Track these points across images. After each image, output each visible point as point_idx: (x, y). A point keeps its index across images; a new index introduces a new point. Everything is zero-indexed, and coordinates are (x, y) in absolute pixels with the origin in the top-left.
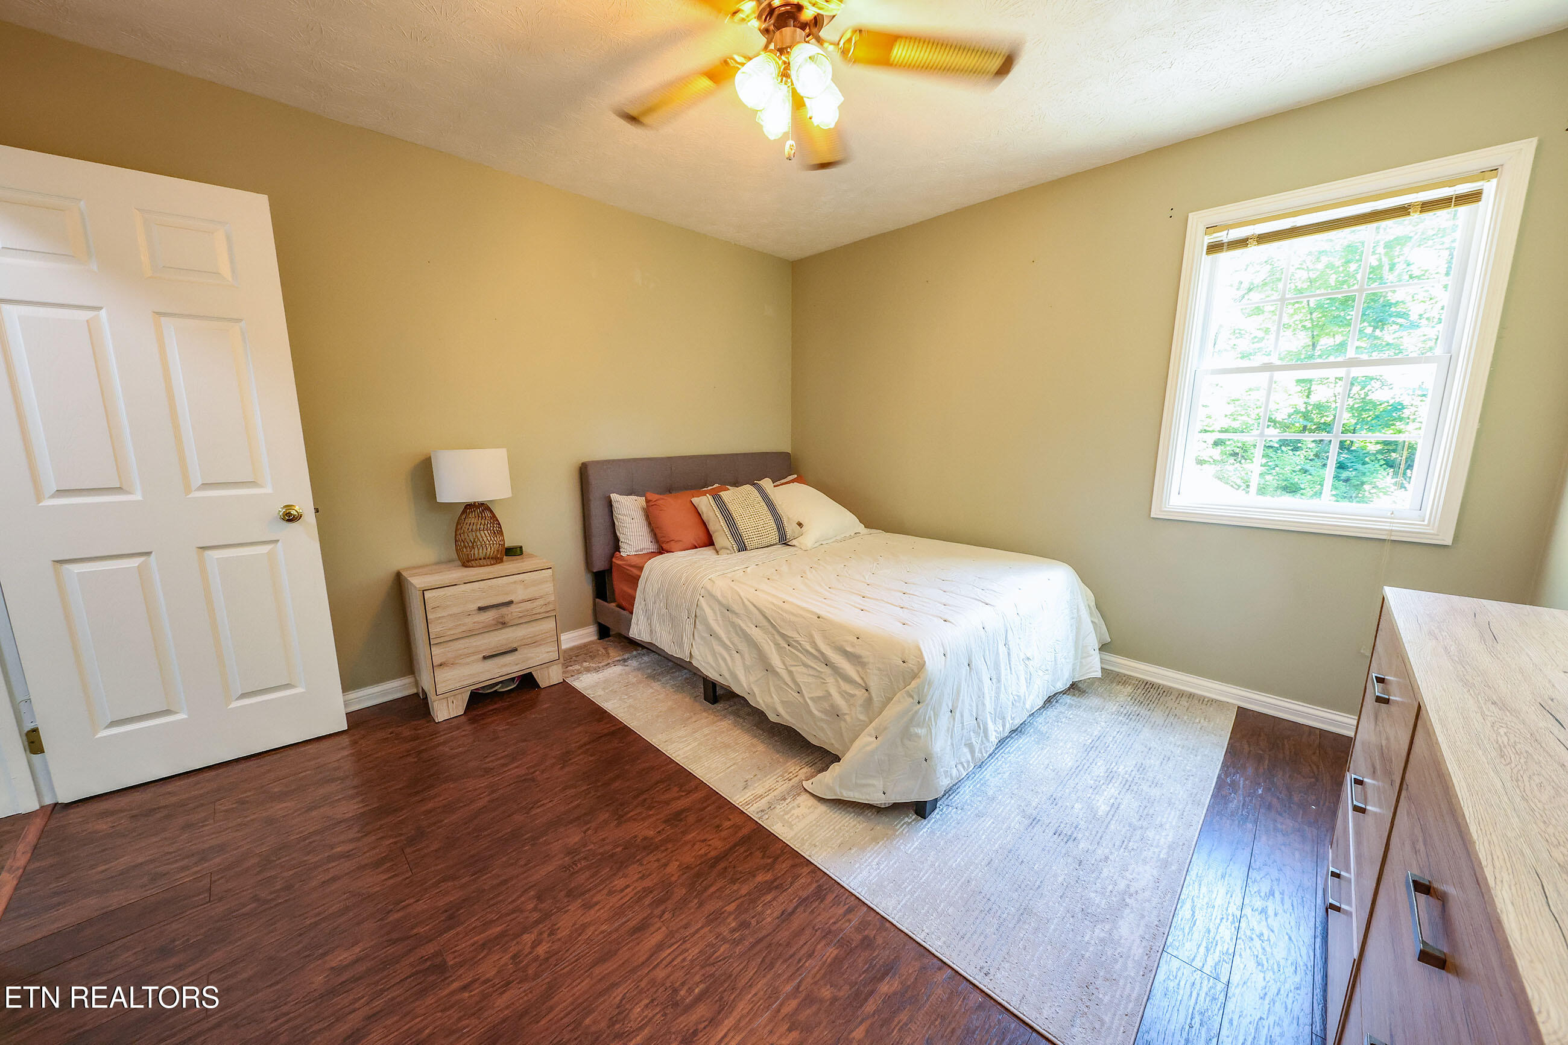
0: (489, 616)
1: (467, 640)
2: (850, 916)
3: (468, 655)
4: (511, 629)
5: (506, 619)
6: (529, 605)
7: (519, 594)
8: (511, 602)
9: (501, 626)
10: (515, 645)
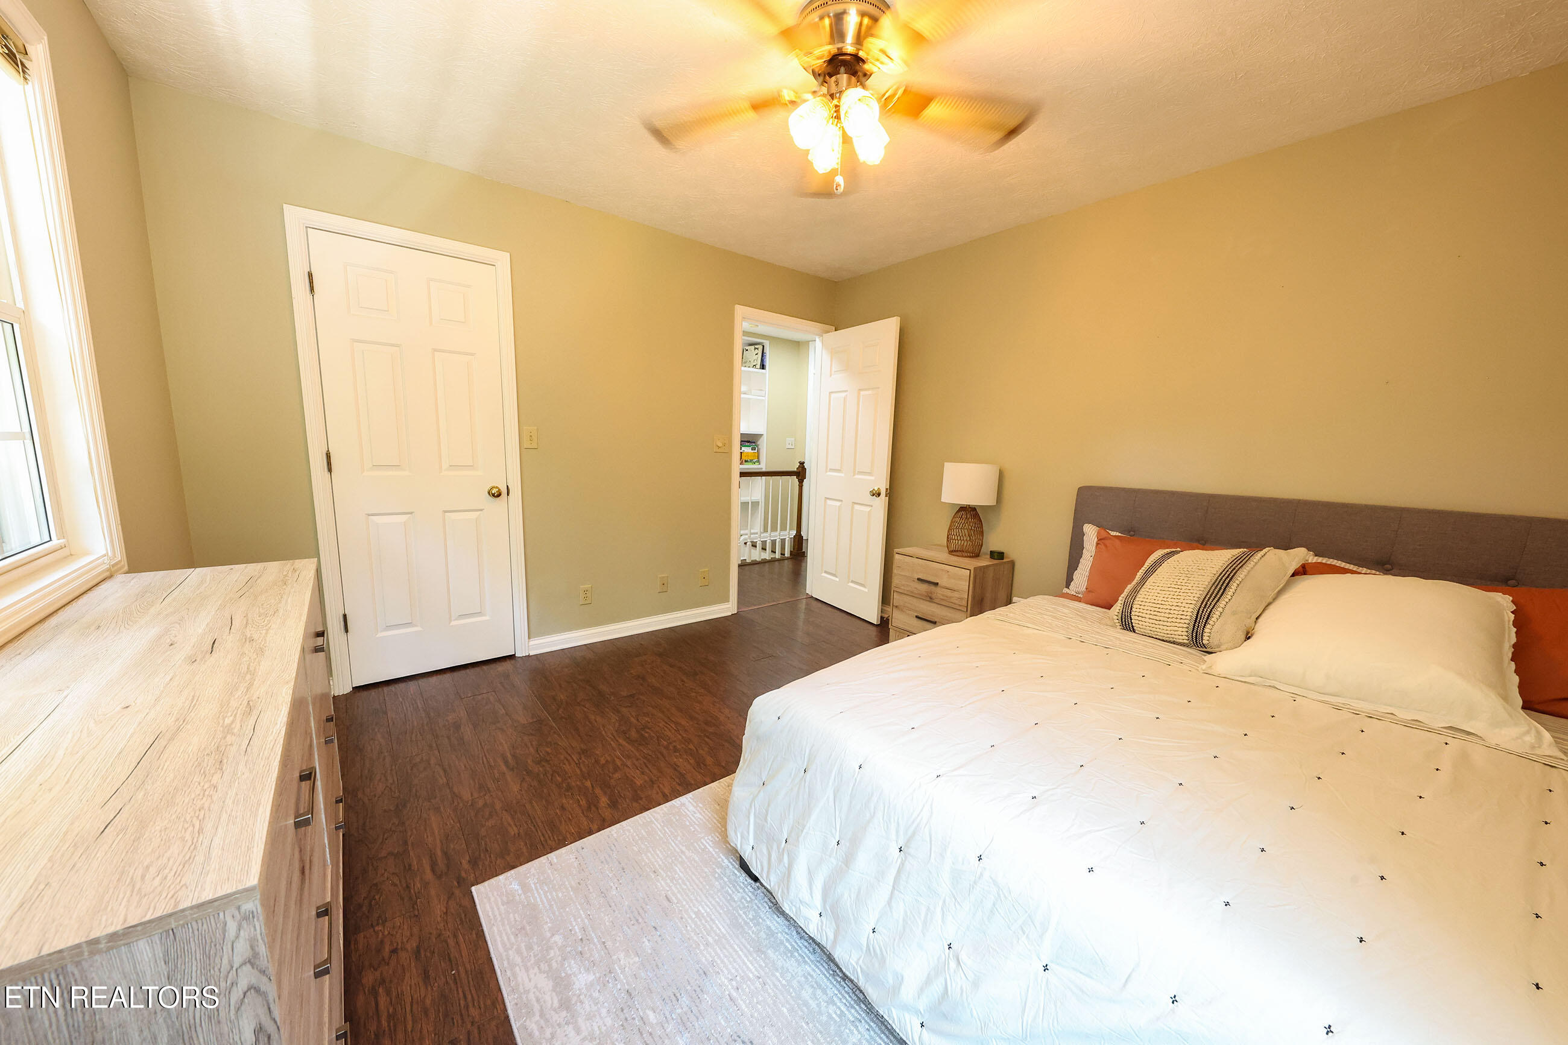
0: (924, 587)
1: (911, 598)
2: (660, 794)
3: (910, 610)
4: (934, 605)
5: (933, 596)
6: (948, 593)
7: (943, 581)
8: (937, 584)
9: (929, 599)
10: (936, 620)
